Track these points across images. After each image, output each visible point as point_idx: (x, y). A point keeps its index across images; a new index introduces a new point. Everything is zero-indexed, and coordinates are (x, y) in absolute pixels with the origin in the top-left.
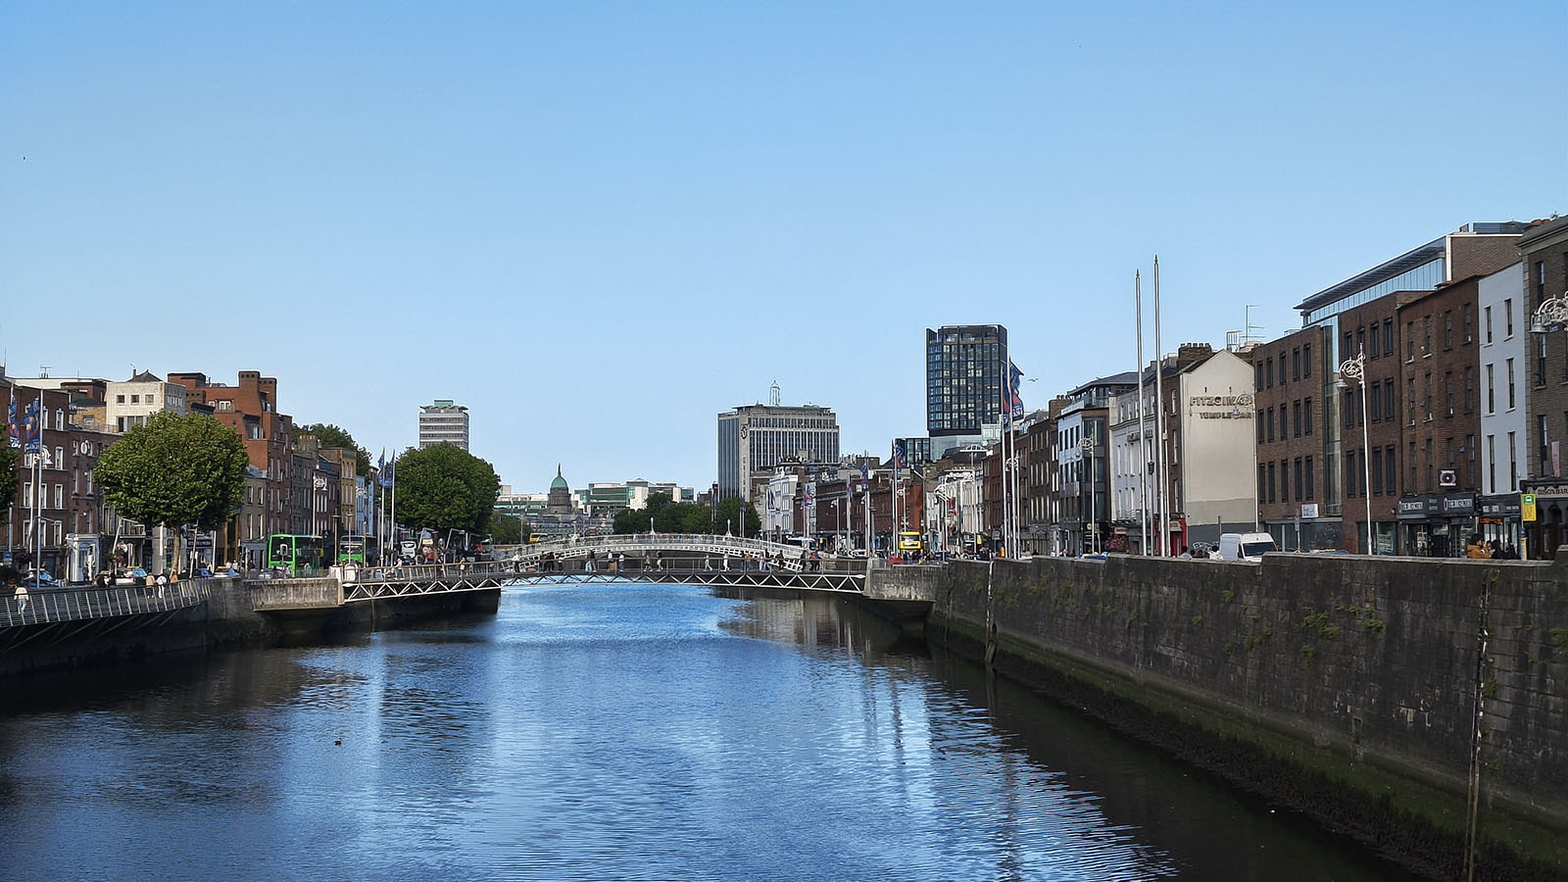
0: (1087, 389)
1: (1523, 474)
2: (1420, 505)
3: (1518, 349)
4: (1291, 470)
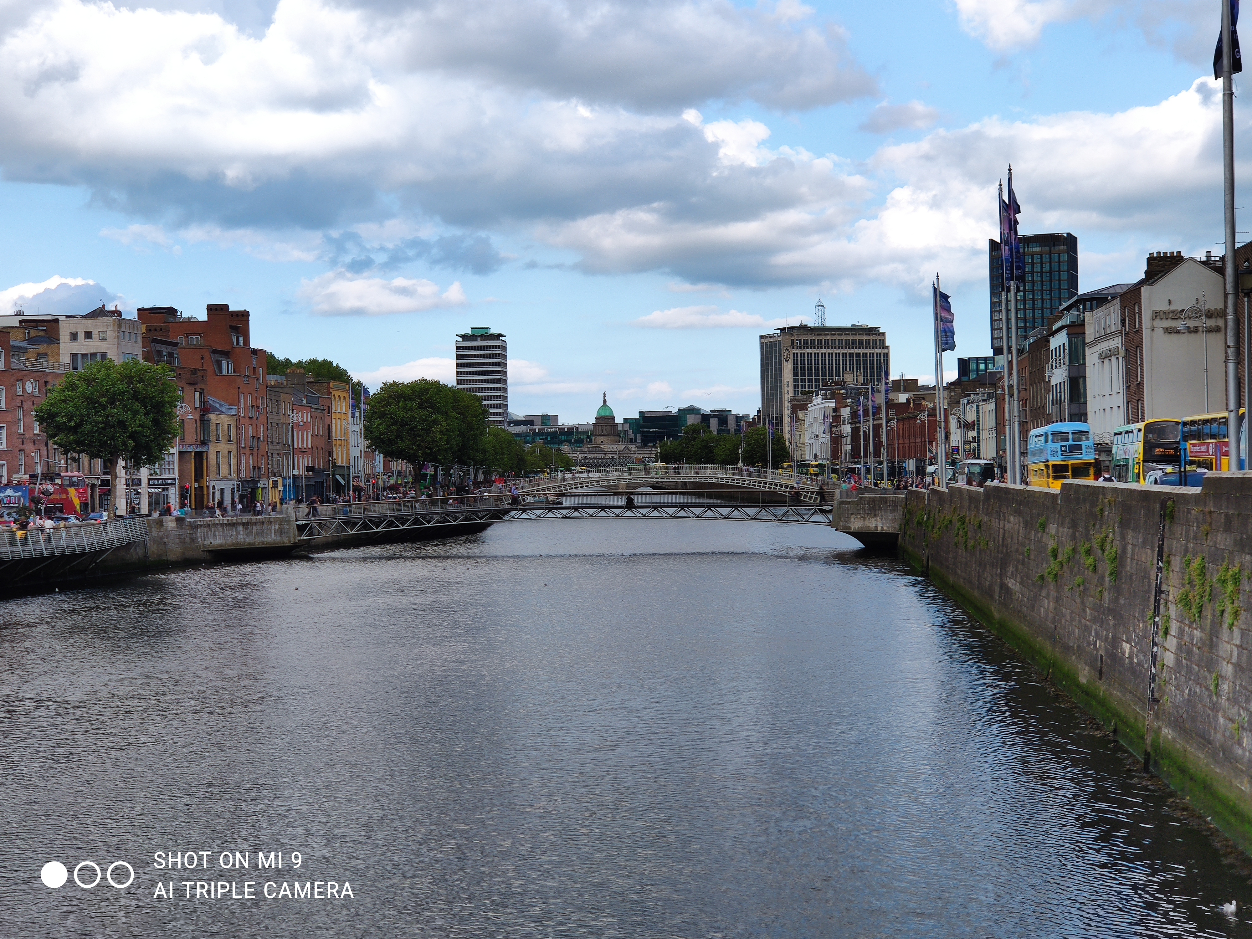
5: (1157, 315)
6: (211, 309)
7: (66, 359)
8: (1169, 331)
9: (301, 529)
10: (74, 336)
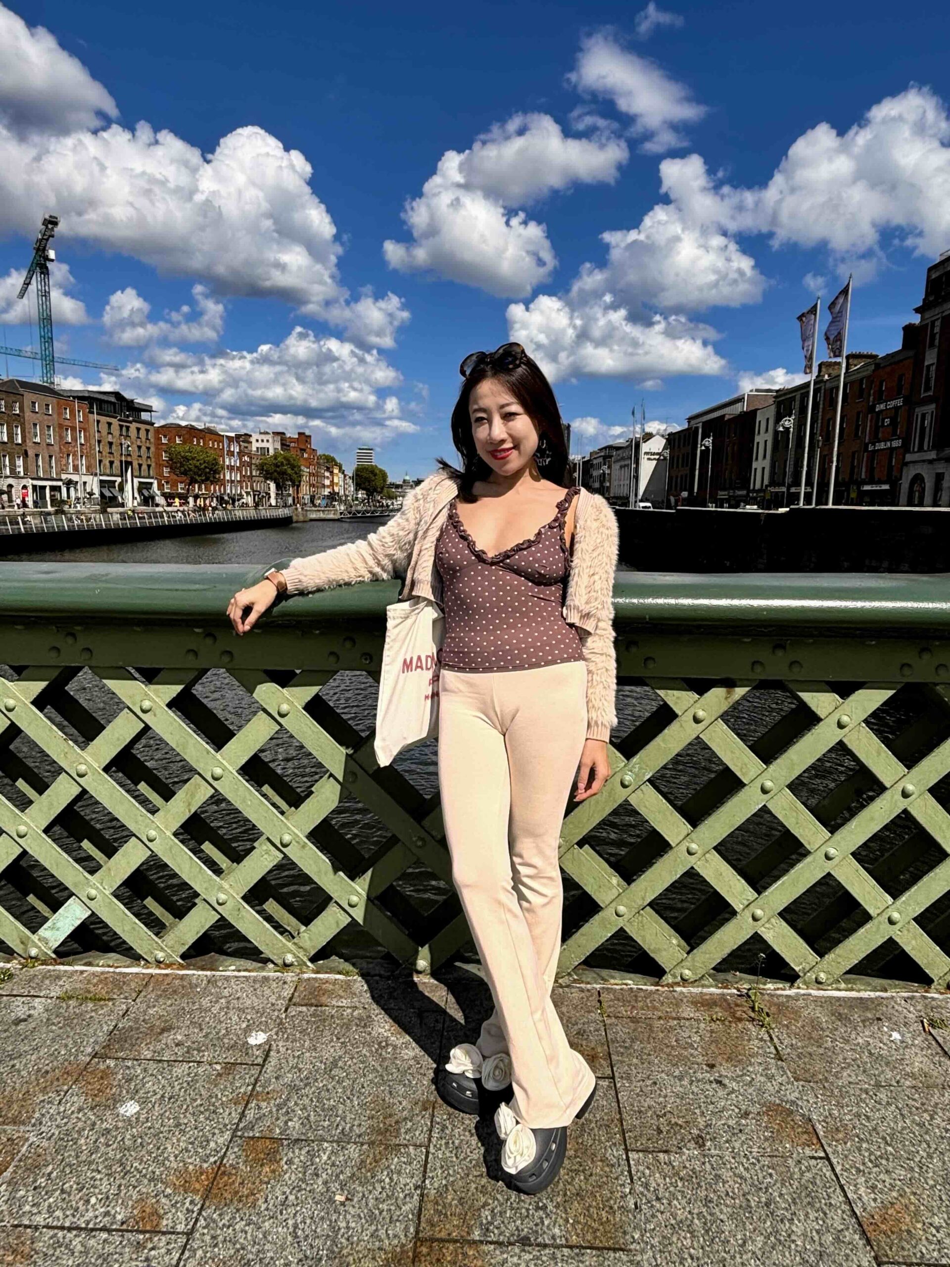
0: (605, 448)
1: (766, 482)
2: (726, 493)
3: (769, 437)
4: (679, 479)
5: (646, 453)
6: (300, 434)
7: (254, 449)
8: (649, 459)
9: (341, 513)
10: (257, 441)
